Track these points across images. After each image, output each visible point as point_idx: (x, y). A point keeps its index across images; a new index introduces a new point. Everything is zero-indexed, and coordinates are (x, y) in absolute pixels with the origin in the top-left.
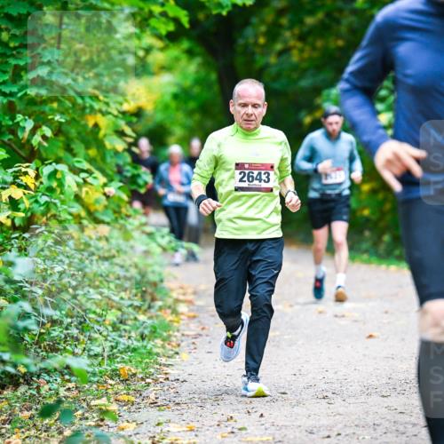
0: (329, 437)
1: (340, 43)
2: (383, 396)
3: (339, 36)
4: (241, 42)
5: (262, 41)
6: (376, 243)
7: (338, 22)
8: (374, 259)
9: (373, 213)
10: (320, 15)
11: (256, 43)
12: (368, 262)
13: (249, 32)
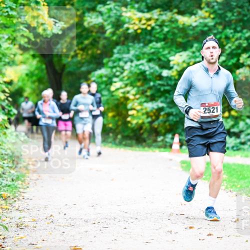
0: (94, 223)
1: (99, 52)
2: (118, 206)
3: (98, 49)
6: (115, 139)
7: (98, 42)
8: (114, 145)
9: (113, 126)
10: (91, 39)
12: (112, 147)
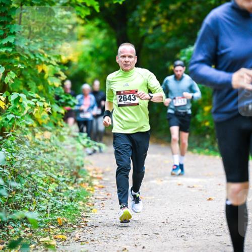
1: (191, 21)
2: (218, 236)
3: (190, 17)
4: (131, 20)
5: (144, 19)
6: (213, 143)
7: (190, 8)
8: (212, 152)
9: (211, 124)
10: (179, 4)
11: (140, 21)
12: (209, 154)
13: (136, 14)
